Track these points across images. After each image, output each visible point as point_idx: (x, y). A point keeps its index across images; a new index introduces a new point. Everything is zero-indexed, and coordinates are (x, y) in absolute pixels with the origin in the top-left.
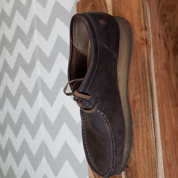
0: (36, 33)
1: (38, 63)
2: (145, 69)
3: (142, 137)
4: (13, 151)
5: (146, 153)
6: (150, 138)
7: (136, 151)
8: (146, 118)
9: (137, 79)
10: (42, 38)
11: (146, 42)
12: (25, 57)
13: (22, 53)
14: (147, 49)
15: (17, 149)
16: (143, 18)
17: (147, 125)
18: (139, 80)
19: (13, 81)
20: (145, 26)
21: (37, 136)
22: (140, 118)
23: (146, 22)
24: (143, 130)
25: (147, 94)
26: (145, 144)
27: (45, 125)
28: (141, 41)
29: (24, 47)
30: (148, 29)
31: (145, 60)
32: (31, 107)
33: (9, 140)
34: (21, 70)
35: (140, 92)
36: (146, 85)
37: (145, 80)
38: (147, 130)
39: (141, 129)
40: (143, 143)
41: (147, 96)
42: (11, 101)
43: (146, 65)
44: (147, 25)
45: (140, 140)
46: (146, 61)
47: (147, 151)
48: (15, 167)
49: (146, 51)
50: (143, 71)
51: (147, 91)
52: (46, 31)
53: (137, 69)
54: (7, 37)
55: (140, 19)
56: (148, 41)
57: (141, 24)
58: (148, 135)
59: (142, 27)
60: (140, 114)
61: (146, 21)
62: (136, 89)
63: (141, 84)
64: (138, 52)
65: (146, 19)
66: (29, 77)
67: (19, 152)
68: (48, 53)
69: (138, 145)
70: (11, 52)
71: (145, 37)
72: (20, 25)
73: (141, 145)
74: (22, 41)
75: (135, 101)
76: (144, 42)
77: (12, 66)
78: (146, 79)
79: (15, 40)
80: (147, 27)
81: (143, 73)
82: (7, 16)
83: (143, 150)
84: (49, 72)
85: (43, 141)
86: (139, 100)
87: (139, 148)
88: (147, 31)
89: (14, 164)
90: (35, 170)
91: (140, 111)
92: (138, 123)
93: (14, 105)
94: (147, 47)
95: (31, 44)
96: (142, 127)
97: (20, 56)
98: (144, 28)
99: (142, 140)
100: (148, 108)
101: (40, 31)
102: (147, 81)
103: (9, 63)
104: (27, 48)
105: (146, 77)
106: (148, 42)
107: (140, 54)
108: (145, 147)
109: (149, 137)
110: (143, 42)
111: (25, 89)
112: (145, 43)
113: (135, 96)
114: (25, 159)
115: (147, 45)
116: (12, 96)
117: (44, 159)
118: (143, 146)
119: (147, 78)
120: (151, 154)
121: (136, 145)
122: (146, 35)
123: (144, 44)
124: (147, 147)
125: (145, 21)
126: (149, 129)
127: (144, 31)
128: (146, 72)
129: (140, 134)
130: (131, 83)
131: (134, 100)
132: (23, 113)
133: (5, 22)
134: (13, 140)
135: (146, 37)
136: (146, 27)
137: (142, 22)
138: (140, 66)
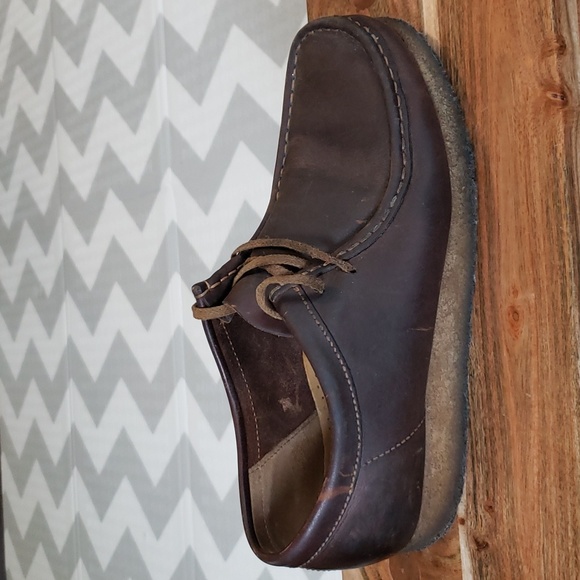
0: (164, 77)
1: (170, 180)
2: (555, 195)
3: (543, 442)
4: (87, 469)
5: (554, 502)
6: (571, 449)
7: (518, 492)
8: (557, 374)
9: (527, 233)
10: (185, 97)
11: (564, 96)
12: (125, 158)
13: (116, 148)
14: (565, 122)
15: (99, 463)
16: (550, 10)
17: (560, 401)
18: (535, 237)
19: (87, 240)
20: (560, 38)
21: (163, 423)
22: (534, 374)
23: (564, 24)
24: (544, 419)
25: (564, 286)
26: (552, 467)
27: (192, 386)
28: (545, 91)
29: (123, 126)
30: (569, 49)
31: (556, 160)
32: (147, 325)
33: (74, 432)
34: (113, 204)
35: (536, 281)
36: (562, 255)
37: (555, 235)
38: (561, 416)
39: (536, 415)
40: (545, 464)
41: (564, 295)
42: (80, 304)
43: (563, 181)
44: (565, 34)
45: (534, 452)
46: (562, 165)
47: (560, 493)
48: (91, 523)
49: (562, 130)
50: (550, 203)
51: (564, 277)
52: (195, 72)
53: (529, 195)
54: (69, 91)
55: (541, 14)
56: (571, 92)
57: (542, 31)
58: (562, 436)
59: (547, 43)
60: (534, 360)
61: (563, 19)
62: (522, 267)
63: (541, 251)
64: (531, 133)
65: (563, 13)
66: (141, 225)
67: (105, 471)
68: (201, 147)
69: (524, 470)
70: (81, 142)
71: (557, 79)
72: (110, 53)
73: (536, 470)
74: (117, 104)
75: (516, 312)
76: (555, 96)
77: (84, 190)
78: (562, 231)
79: (93, 102)
80: (567, 41)
81: (547, 208)
82: (69, 22)
83: (543, 490)
84: (206, 208)
85: (184, 439)
86: (533, 310)
87: (530, 481)
88: (568, 57)
89: (88, 510)
90: (158, 533)
91: (533, 349)
92: (528, 391)
93: (92, 317)
94: (565, 114)
95: (146, 116)
96: (542, 406)
97: (109, 156)
98: (555, 44)
99: (542, 456)
100: (565, 338)
101: (176, 72)
102: (565, 238)
103: (75, 179)
104: (134, 128)
105: (559, 224)
106: (569, 98)
107: (539, 141)
108: (551, 479)
109: (567, 444)
110: (549, 95)
111: (126, 264)
112: (559, 99)
113: (516, 293)
114: (125, 497)
115: (566, 109)
116: (84, 287)
117: (187, 499)
118: (542, 475)
119: (565, 230)
120: (573, 505)
121: (517, 470)
122: (564, 70)
123: (555, 104)
124: (560, 479)
125: (557, 20)
126: (568, 413)
127: (555, 56)
128: (559, 209)
129: (533, 434)
130: (503, 248)
131: (513, 307)
132: (120, 345)
133: (63, 42)
134: (87, 431)
135: (562, 79)
136: (563, 42)
137: (550, 22)
138: (538, 184)
